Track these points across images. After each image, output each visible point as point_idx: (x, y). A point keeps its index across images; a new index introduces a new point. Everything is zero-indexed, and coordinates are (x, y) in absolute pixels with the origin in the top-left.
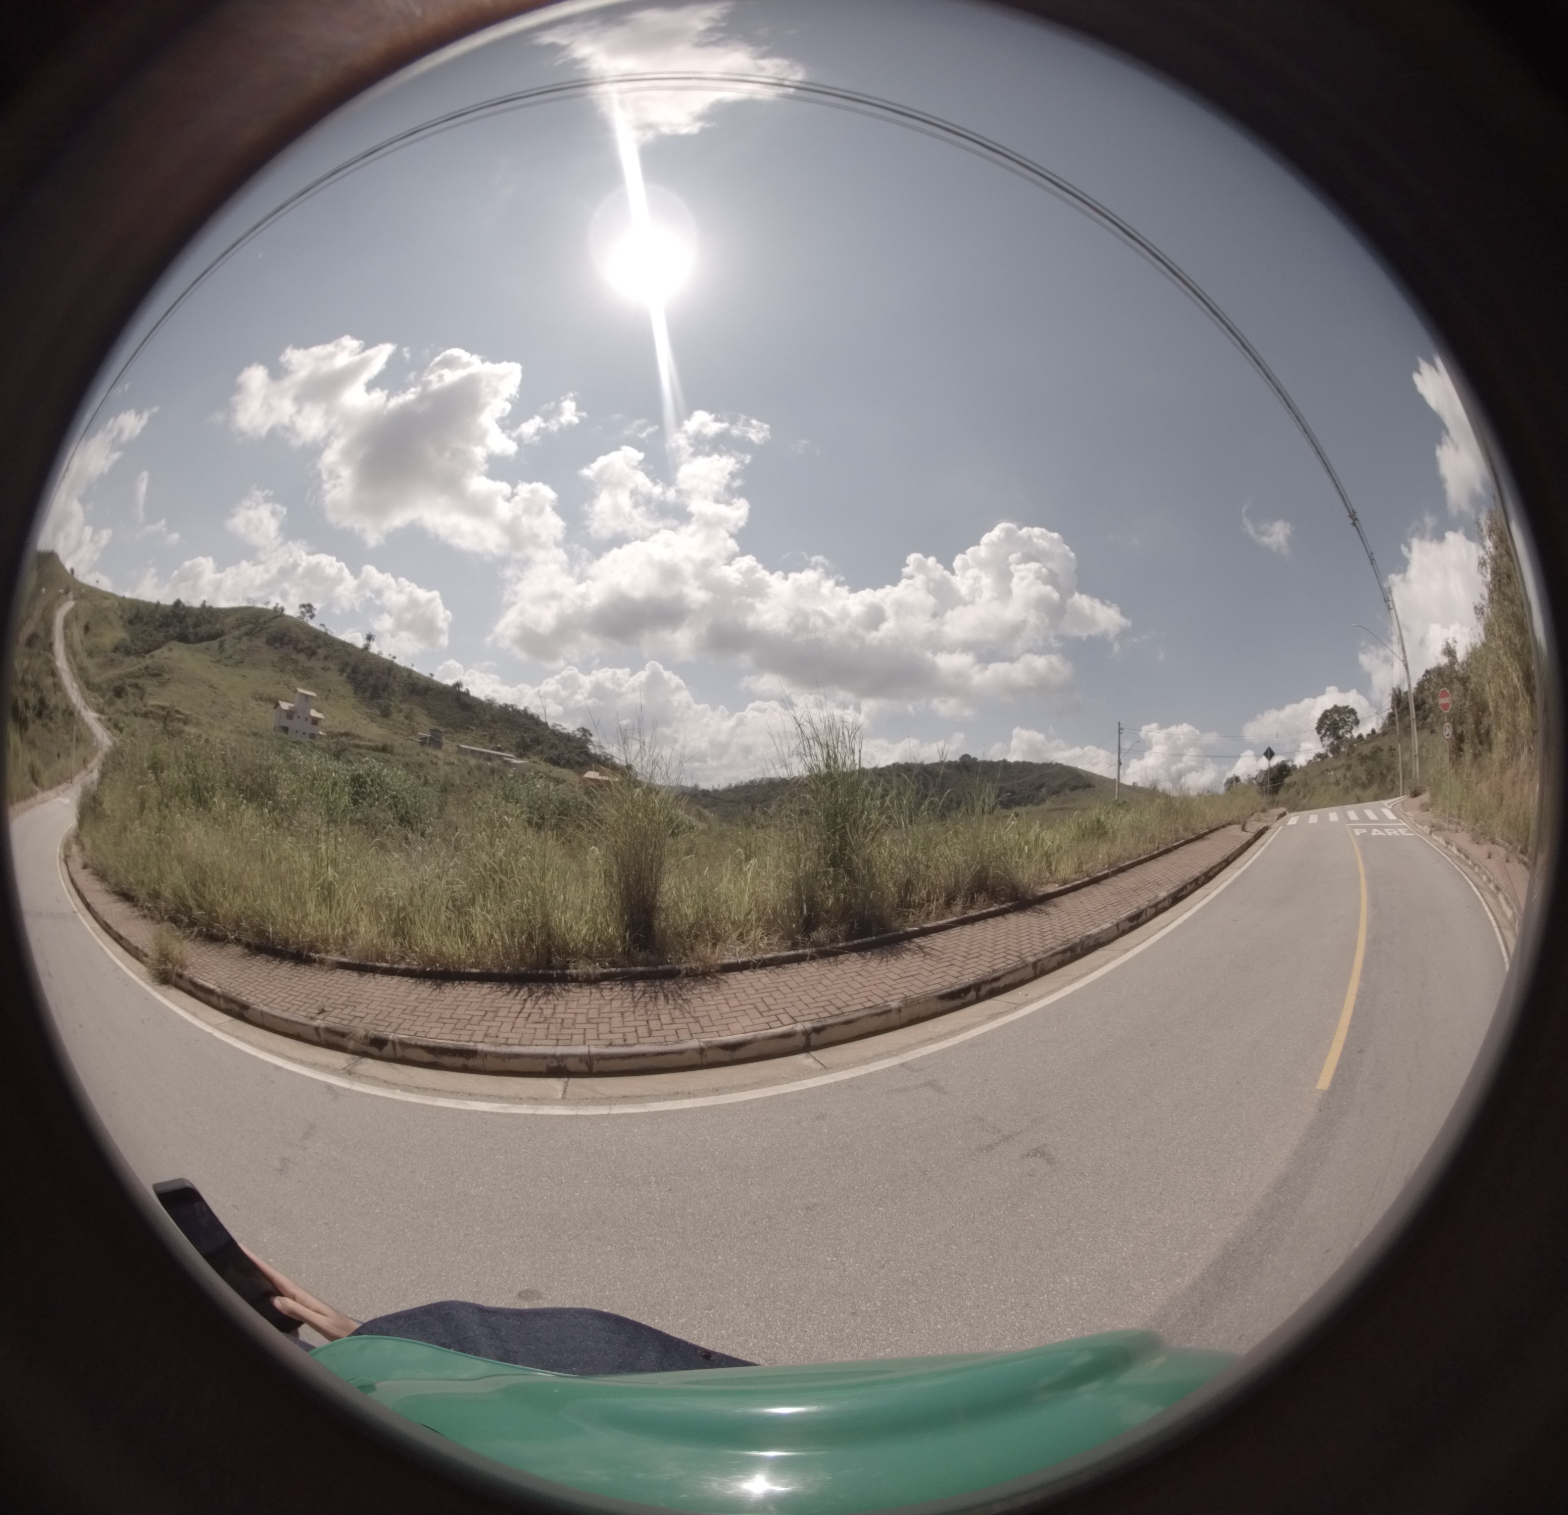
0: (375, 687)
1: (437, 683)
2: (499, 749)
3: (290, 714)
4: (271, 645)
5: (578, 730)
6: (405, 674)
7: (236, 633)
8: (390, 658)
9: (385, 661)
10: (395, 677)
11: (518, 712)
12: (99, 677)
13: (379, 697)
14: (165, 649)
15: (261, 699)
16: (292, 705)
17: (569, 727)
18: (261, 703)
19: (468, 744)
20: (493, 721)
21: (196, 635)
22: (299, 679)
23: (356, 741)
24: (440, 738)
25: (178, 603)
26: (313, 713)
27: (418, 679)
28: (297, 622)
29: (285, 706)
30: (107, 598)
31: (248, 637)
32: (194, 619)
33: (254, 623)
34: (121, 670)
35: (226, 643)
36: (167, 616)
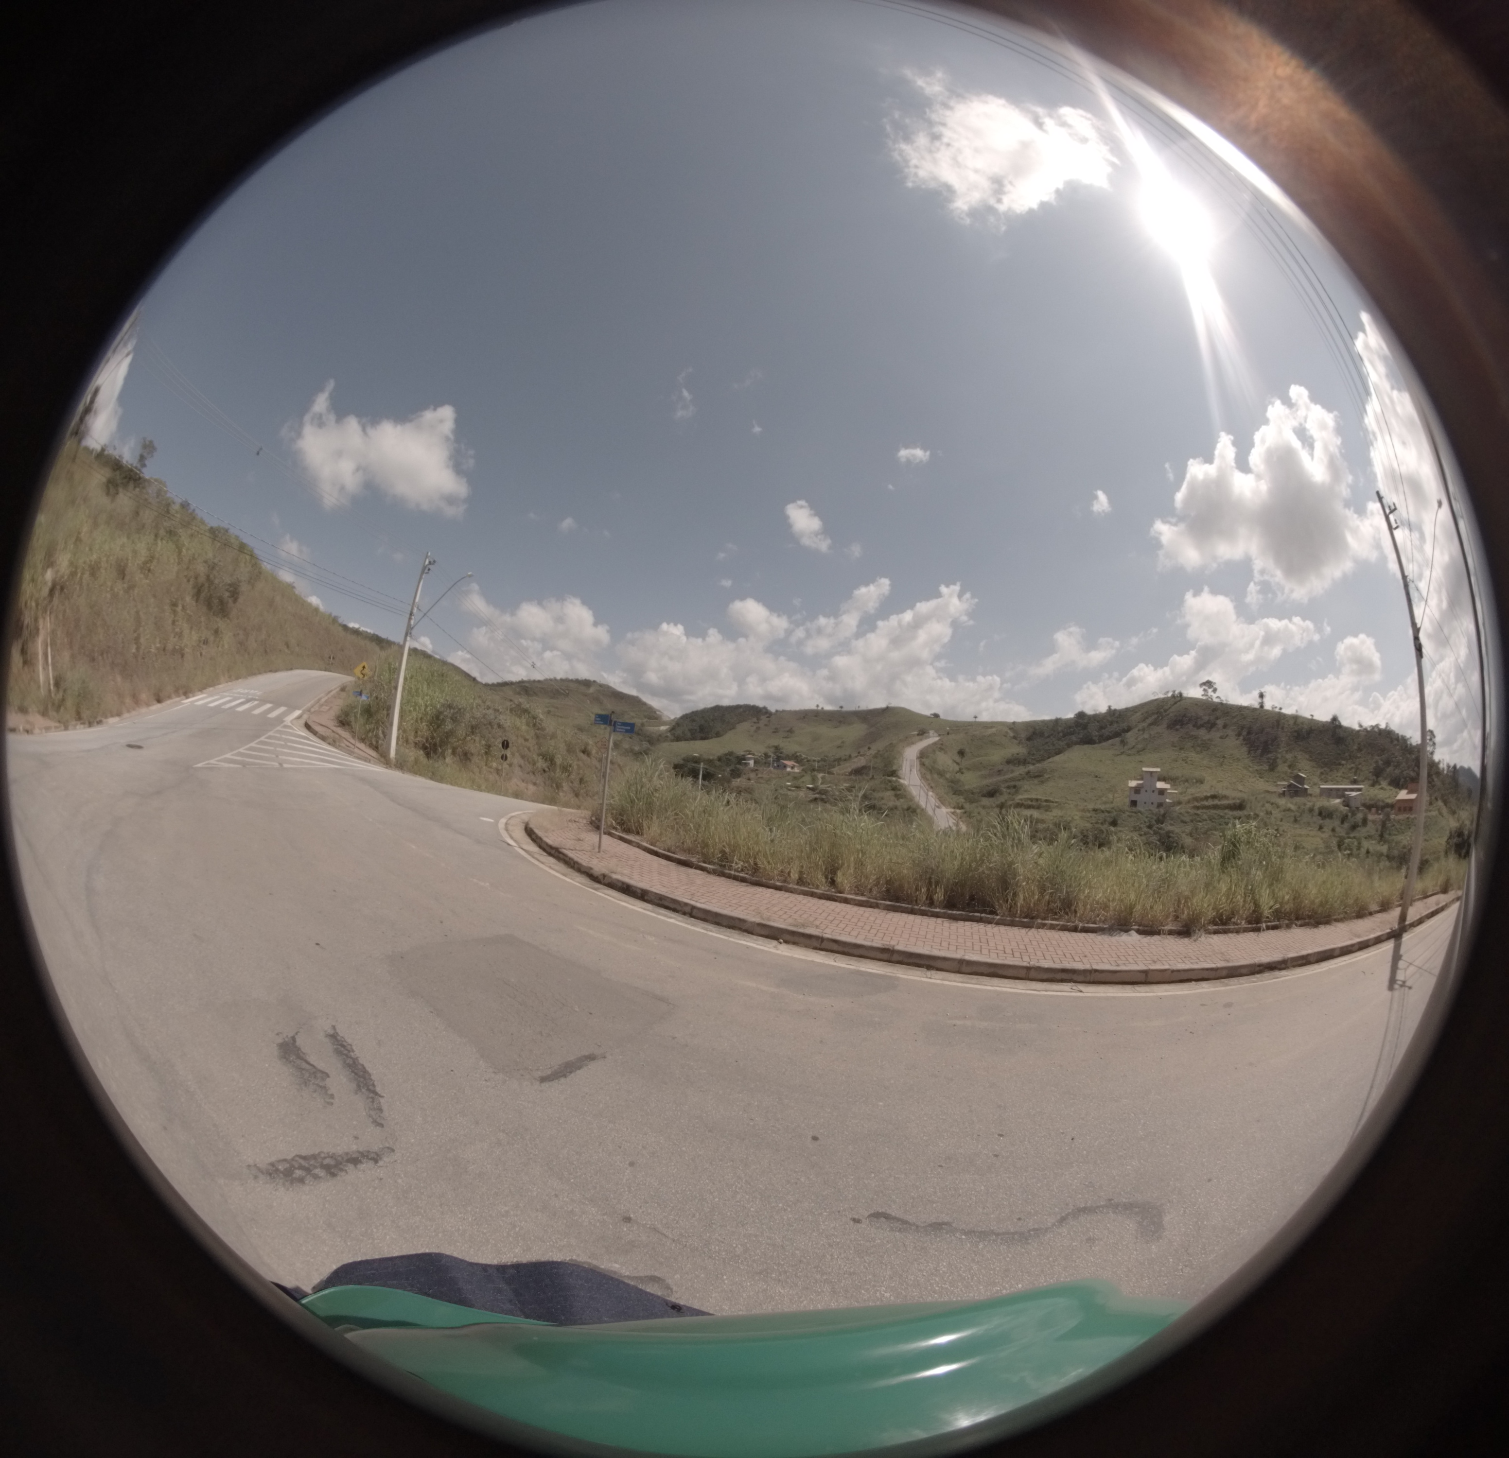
0: (1265, 744)
3: (1137, 790)
4: (1171, 729)
6: (1292, 721)
7: (1141, 726)
8: (1279, 710)
9: (1276, 714)
10: (1281, 727)
11: (1381, 731)
13: (1268, 752)
14: (1064, 754)
16: (1138, 782)
19: (1329, 783)
21: (1101, 736)
24: (1301, 783)
26: (1160, 785)
27: (1302, 723)
28: (1196, 702)
29: (1133, 784)
30: (991, 727)
31: (1152, 727)
32: (1097, 724)
33: (1157, 713)
34: (1002, 778)
35: (1130, 736)
36: (1070, 727)
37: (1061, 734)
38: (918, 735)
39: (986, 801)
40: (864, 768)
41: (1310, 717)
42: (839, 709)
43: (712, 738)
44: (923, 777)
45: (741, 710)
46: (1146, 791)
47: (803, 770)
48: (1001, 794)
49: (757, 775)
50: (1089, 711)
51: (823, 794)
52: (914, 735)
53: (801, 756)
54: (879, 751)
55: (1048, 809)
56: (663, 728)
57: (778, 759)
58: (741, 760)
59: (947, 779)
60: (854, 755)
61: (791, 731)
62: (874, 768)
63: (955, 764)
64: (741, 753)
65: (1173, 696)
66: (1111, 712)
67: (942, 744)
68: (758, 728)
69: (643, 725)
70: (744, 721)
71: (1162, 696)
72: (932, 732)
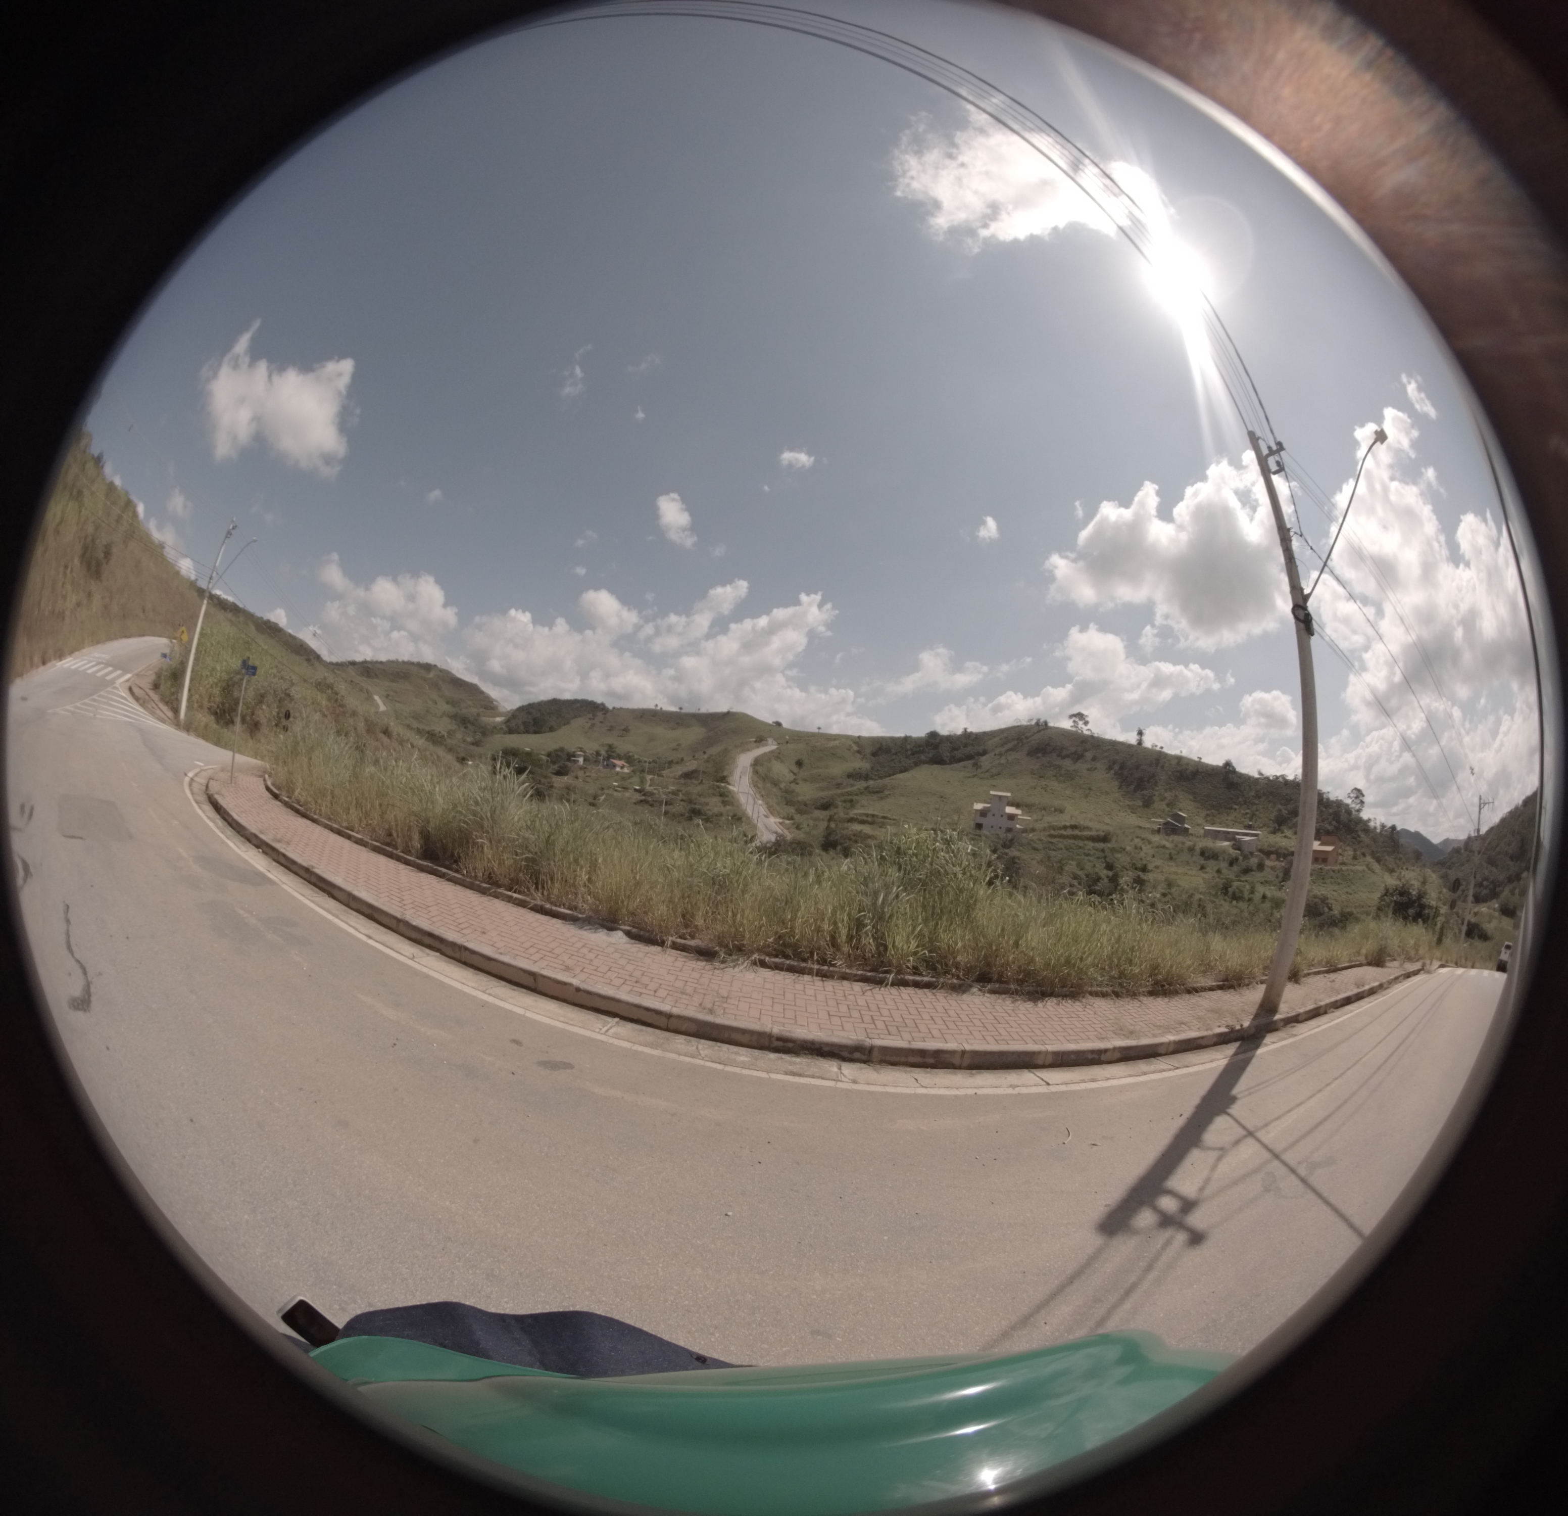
0: (1141, 780)
3: (984, 813)
4: (1032, 756)
6: (1173, 761)
7: (998, 751)
8: (1160, 749)
9: (1156, 752)
10: (1163, 767)
13: (1143, 789)
16: (985, 806)
19: (1218, 825)
21: (953, 757)
24: (1181, 822)
26: (1009, 810)
27: (1187, 764)
28: (1063, 733)
29: (979, 806)
30: (835, 740)
31: (1010, 752)
32: (949, 744)
33: (1018, 739)
34: (839, 791)
35: (985, 761)
36: (920, 746)
37: (909, 752)
38: (755, 742)
39: (818, 814)
40: (694, 772)
41: (1197, 760)
42: (678, 710)
43: (545, 732)
44: (755, 785)
45: (578, 705)
46: (994, 815)
47: (633, 771)
48: (836, 807)
49: (585, 773)
50: (944, 731)
51: (649, 796)
52: (751, 742)
53: (633, 756)
54: (712, 756)
55: (882, 825)
56: (499, 719)
57: (609, 757)
58: (570, 756)
59: (780, 789)
60: (685, 759)
61: (626, 730)
62: (704, 772)
63: (792, 774)
64: (572, 749)
65: (1037, 724)
66: (967, 735)
67: (779, 753)
68: (593, 725)
69: (478, 715)
70: (580, 716)
71: (1025, 723)
72: (770, 740)
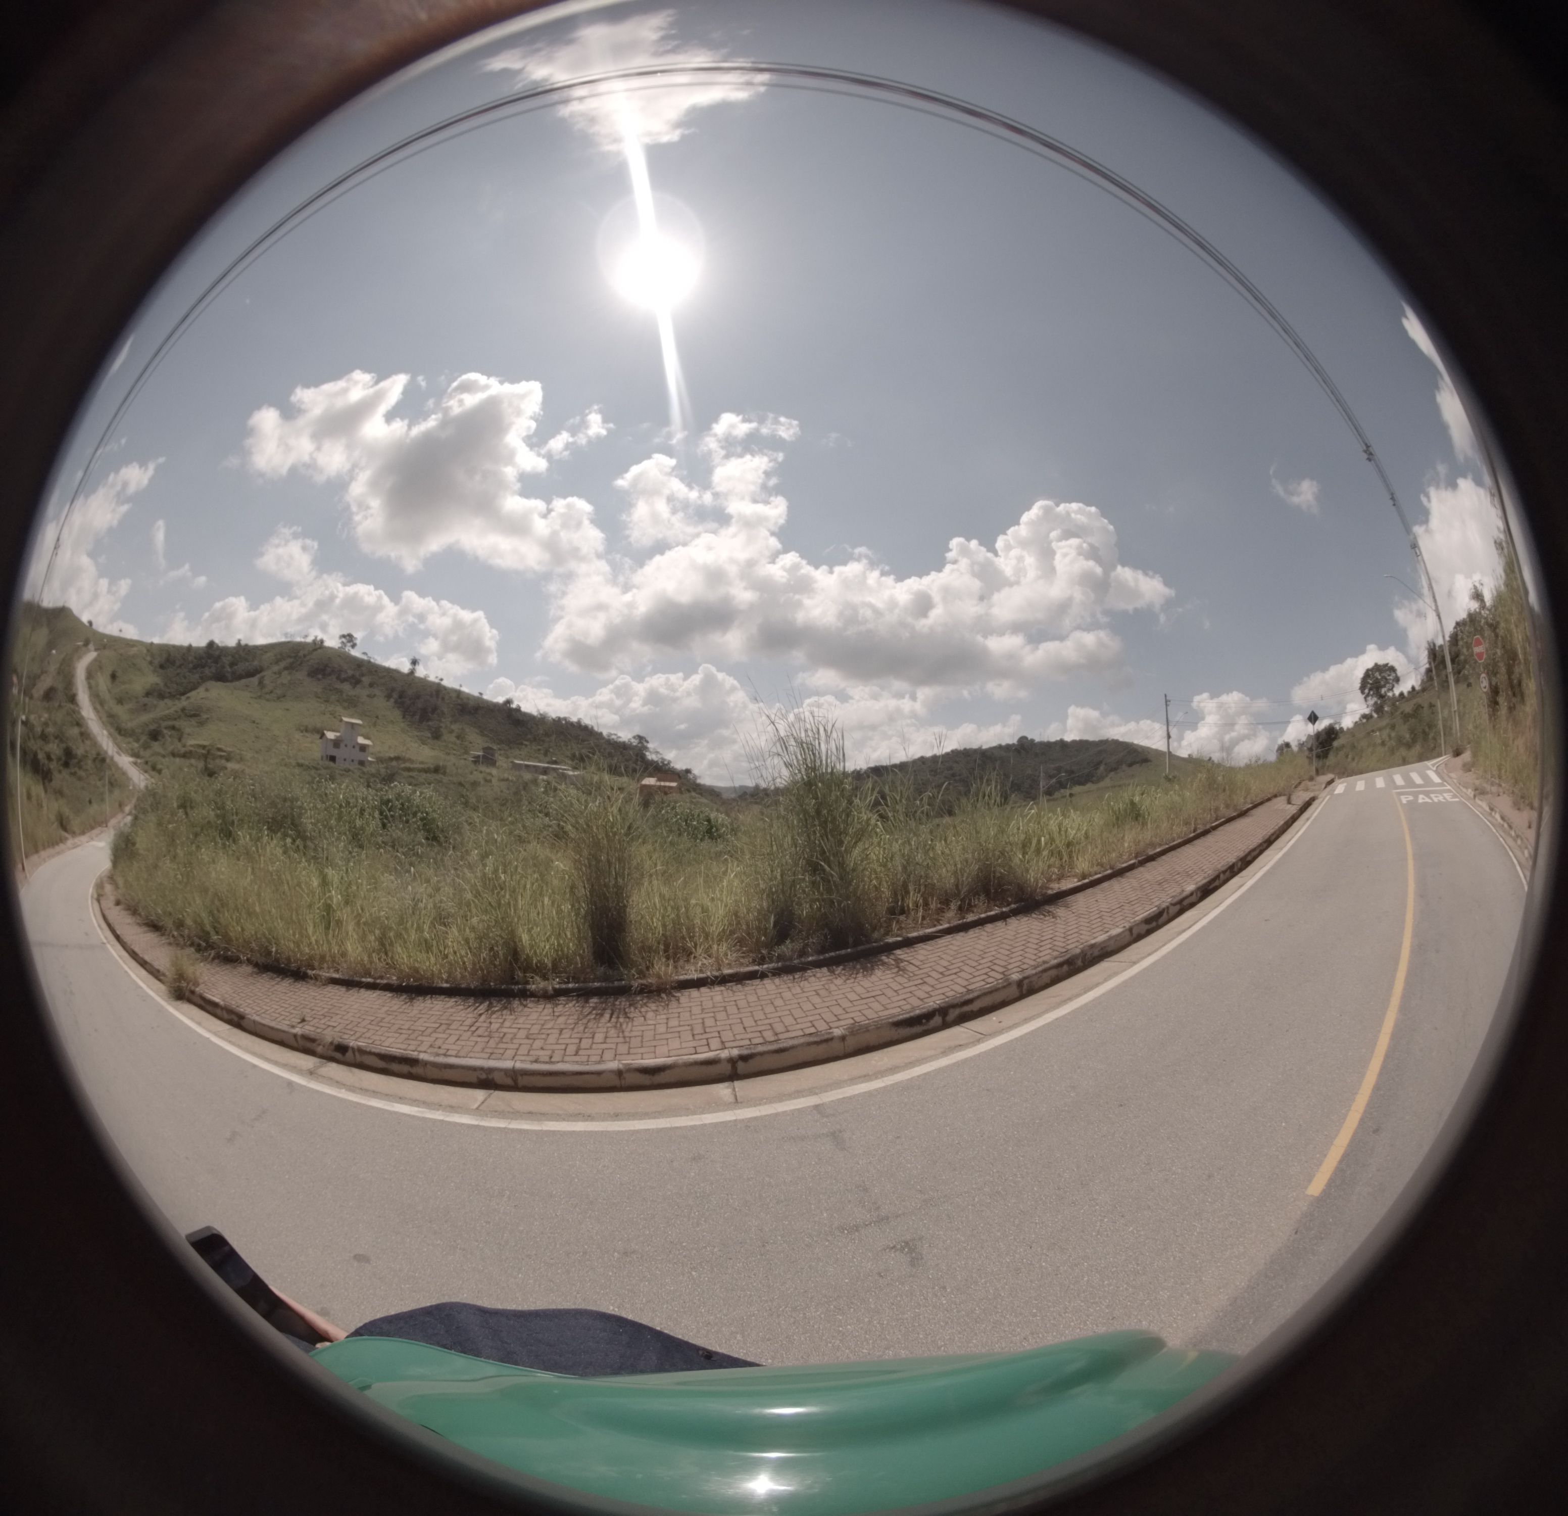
0: (424, 711)
1: (487, 702)
2: (555, 762)
3: (336, 743)
4: (313, 677)
5: (634, 737)
6: (454, 695)
7: (276, 668)
8: (437, 681)
9: (433, 683)
10: (443, 699)
11: (572, 724)
12: (130, 724)
13: (429, 720)
14: (201, 690)
15: (306, 731)
16: (338, 734)
17: (625, 735)
18: (307, 734)
19: (522, 760)
20: (547, 735)
21: (233, 673)
22: (345, 708)
23: (408, 765)
24: (493, 755)
25: (211, 644)
26: (361, 740)
27: (467, 699)
28: (334, 653)
29: (332, 735)
30: (134, 646)
31: (289, 671)
32: (228, 657)
33: (294, 657)
35: (265, 678)
36: (201, 658)
37: (191, 665)
38: (92, 648)
46: (346, 746)
52: (81, 647)
72: (91, 645)
